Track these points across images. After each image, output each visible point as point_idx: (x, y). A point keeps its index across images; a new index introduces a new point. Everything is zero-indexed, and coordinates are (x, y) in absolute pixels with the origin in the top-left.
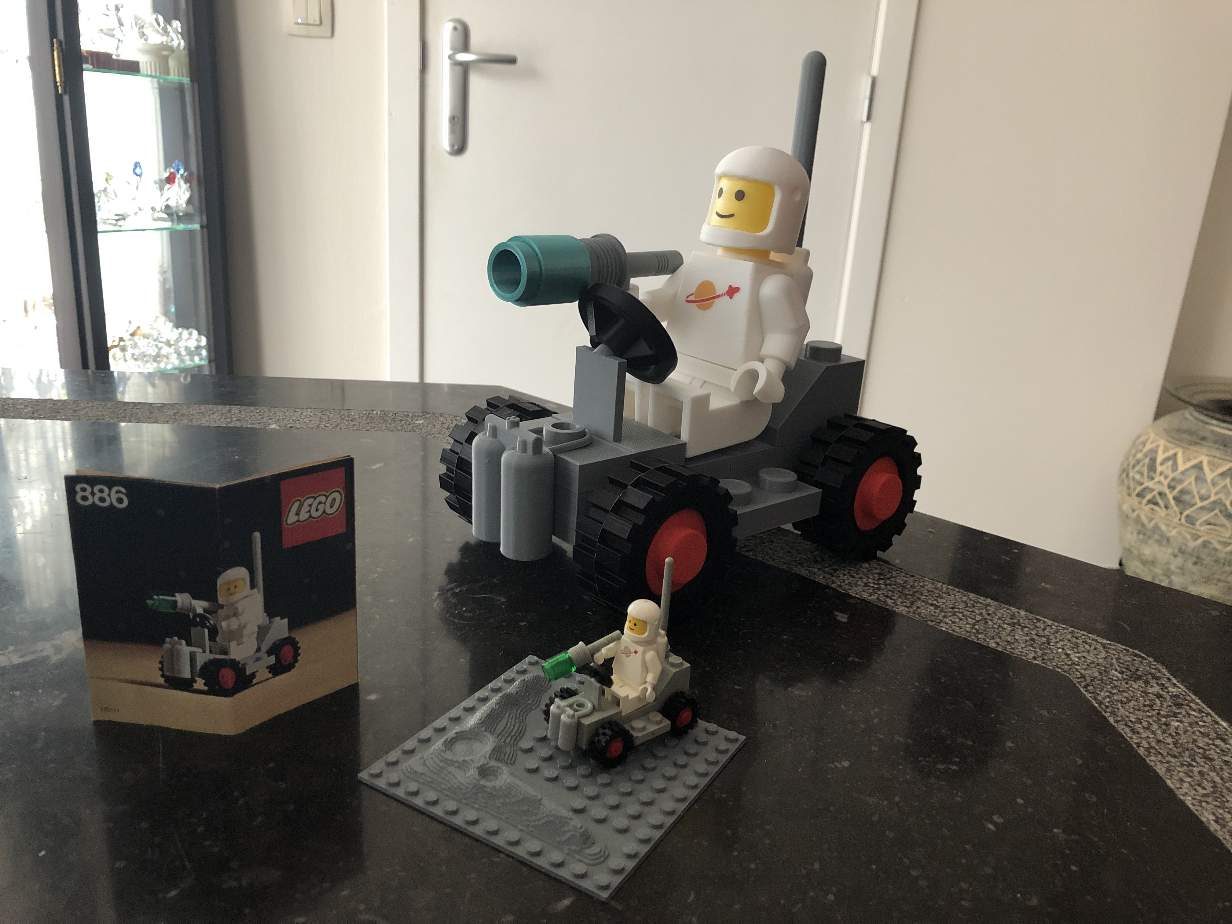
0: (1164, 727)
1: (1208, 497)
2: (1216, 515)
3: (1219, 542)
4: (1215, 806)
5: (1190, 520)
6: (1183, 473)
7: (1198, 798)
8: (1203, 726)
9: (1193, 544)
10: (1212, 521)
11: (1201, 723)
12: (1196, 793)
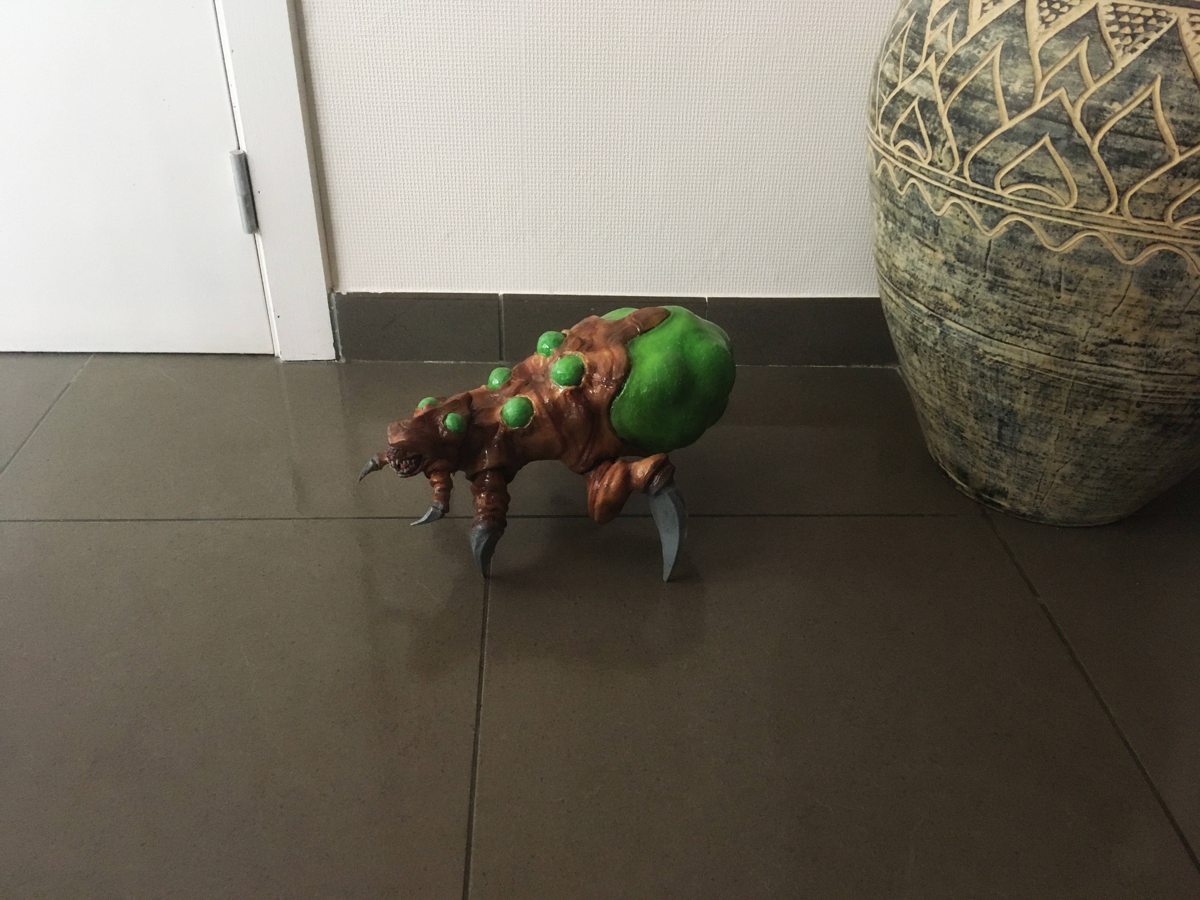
1: (1030, 100)
2: (1044, 148)
3: (1047, 227)
5: (983, 170)
6: (978, 38)
9: (986, 237)
10: (1033, 170)
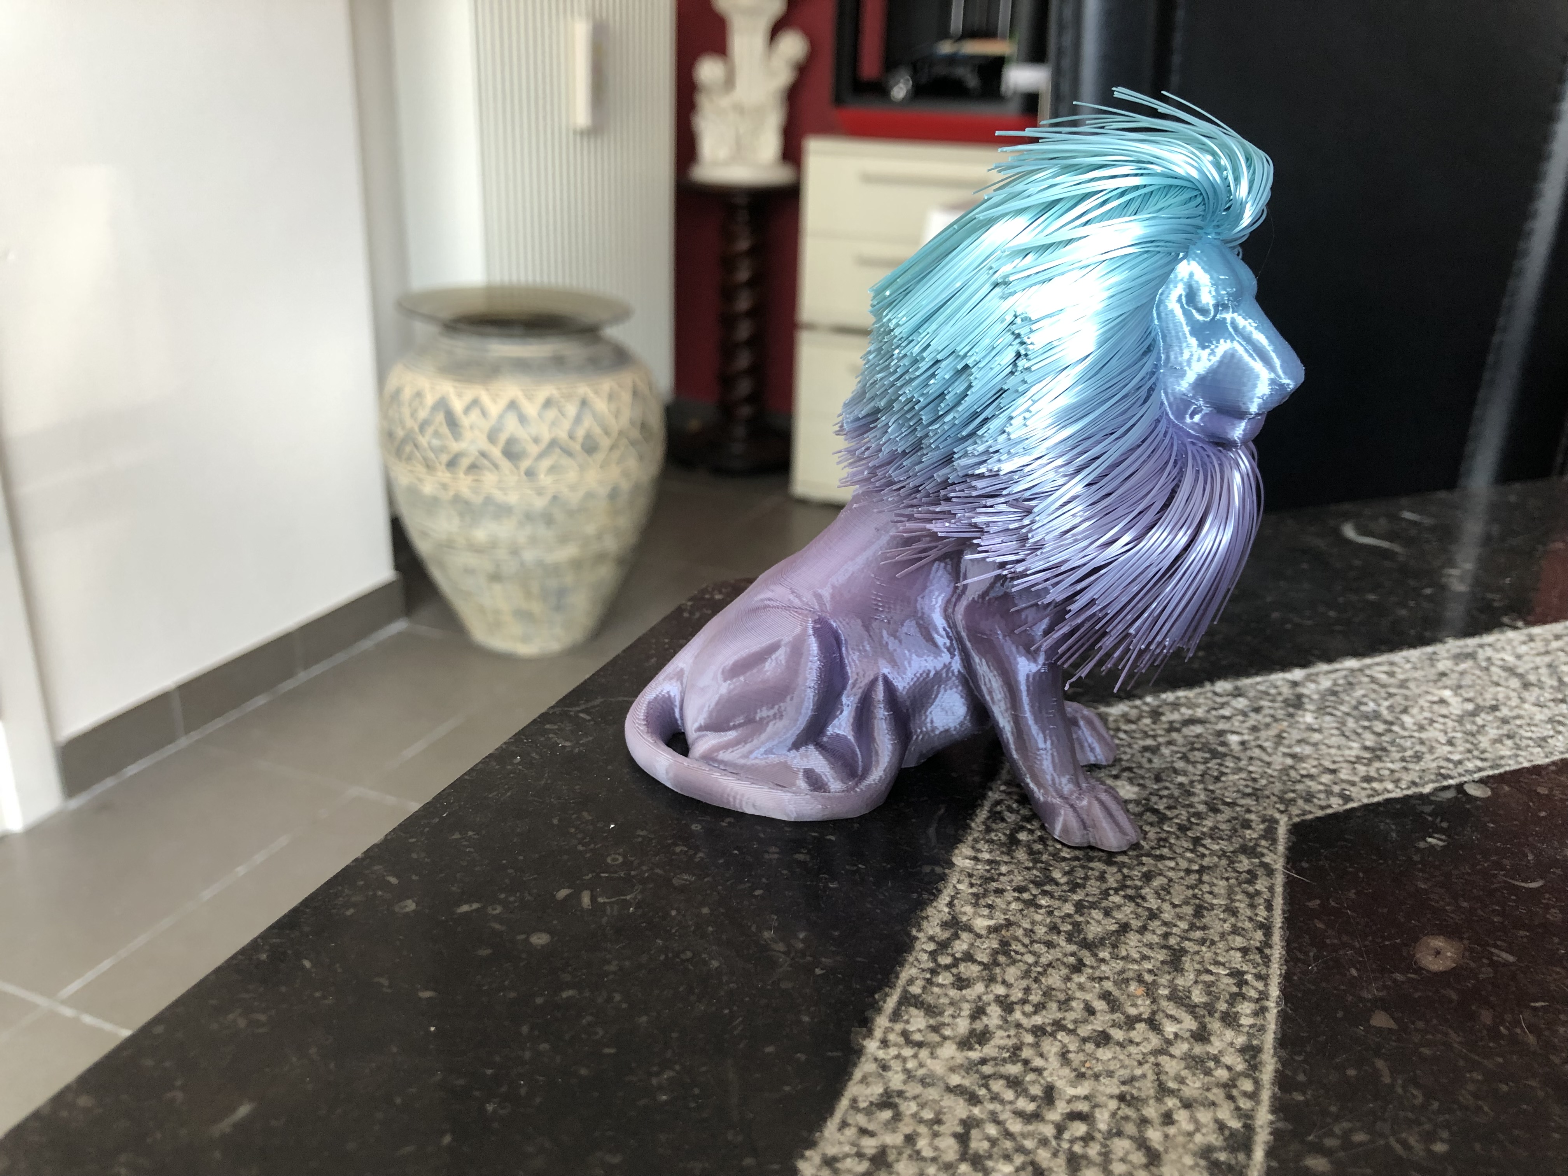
5: (530, 473)
6: (501, 417)
9: (539, 503)
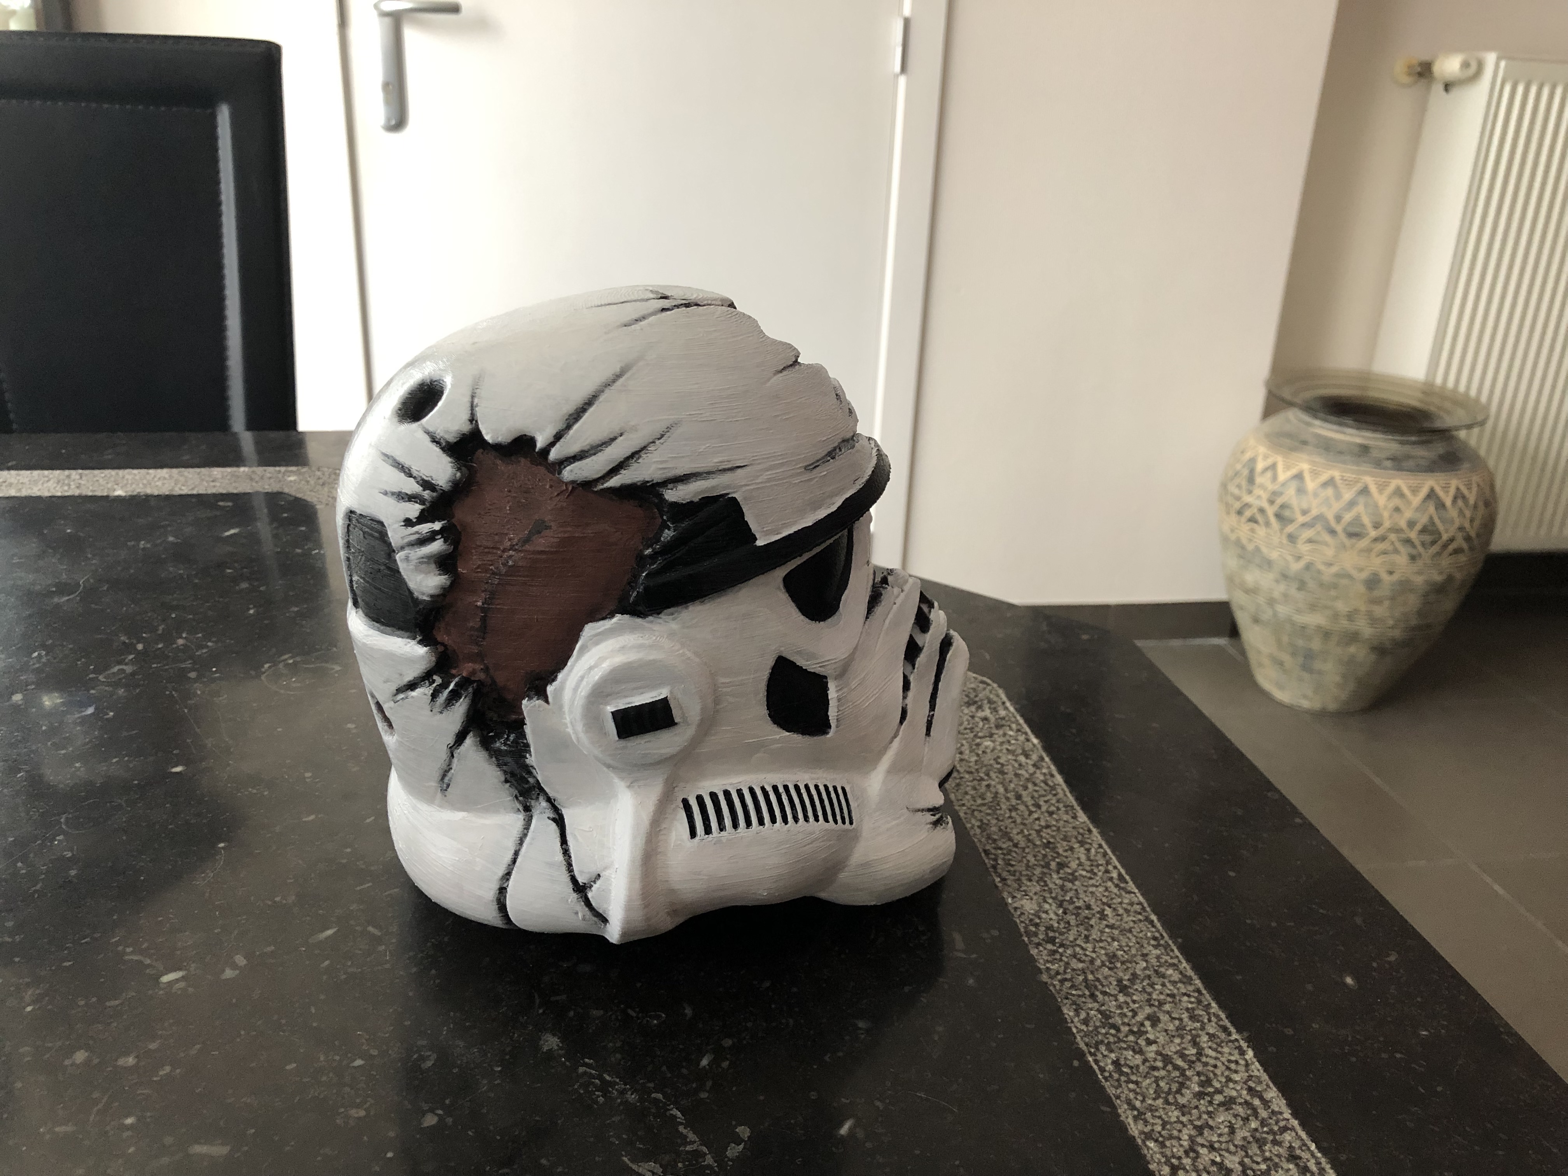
0: (974, 747)
1: (1310, 511)
2: (1318, 531)
3: (1322, 562)
4: (988, 814)
5: (1292, 538)
6: (1284, 485)
7: (974, 807)
8: (1013, 744)
9: (1296, 567)
10: (1315, 539)
11: (1013, 742)
12: (973, 803)
